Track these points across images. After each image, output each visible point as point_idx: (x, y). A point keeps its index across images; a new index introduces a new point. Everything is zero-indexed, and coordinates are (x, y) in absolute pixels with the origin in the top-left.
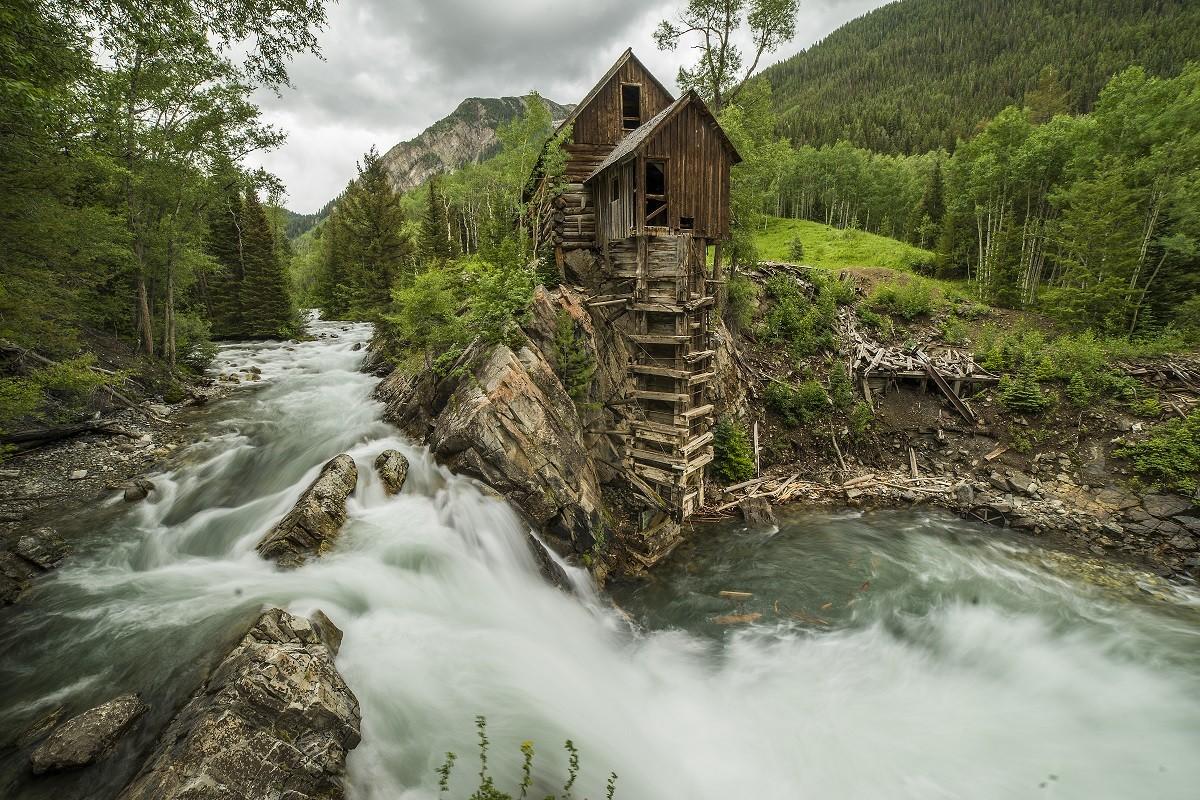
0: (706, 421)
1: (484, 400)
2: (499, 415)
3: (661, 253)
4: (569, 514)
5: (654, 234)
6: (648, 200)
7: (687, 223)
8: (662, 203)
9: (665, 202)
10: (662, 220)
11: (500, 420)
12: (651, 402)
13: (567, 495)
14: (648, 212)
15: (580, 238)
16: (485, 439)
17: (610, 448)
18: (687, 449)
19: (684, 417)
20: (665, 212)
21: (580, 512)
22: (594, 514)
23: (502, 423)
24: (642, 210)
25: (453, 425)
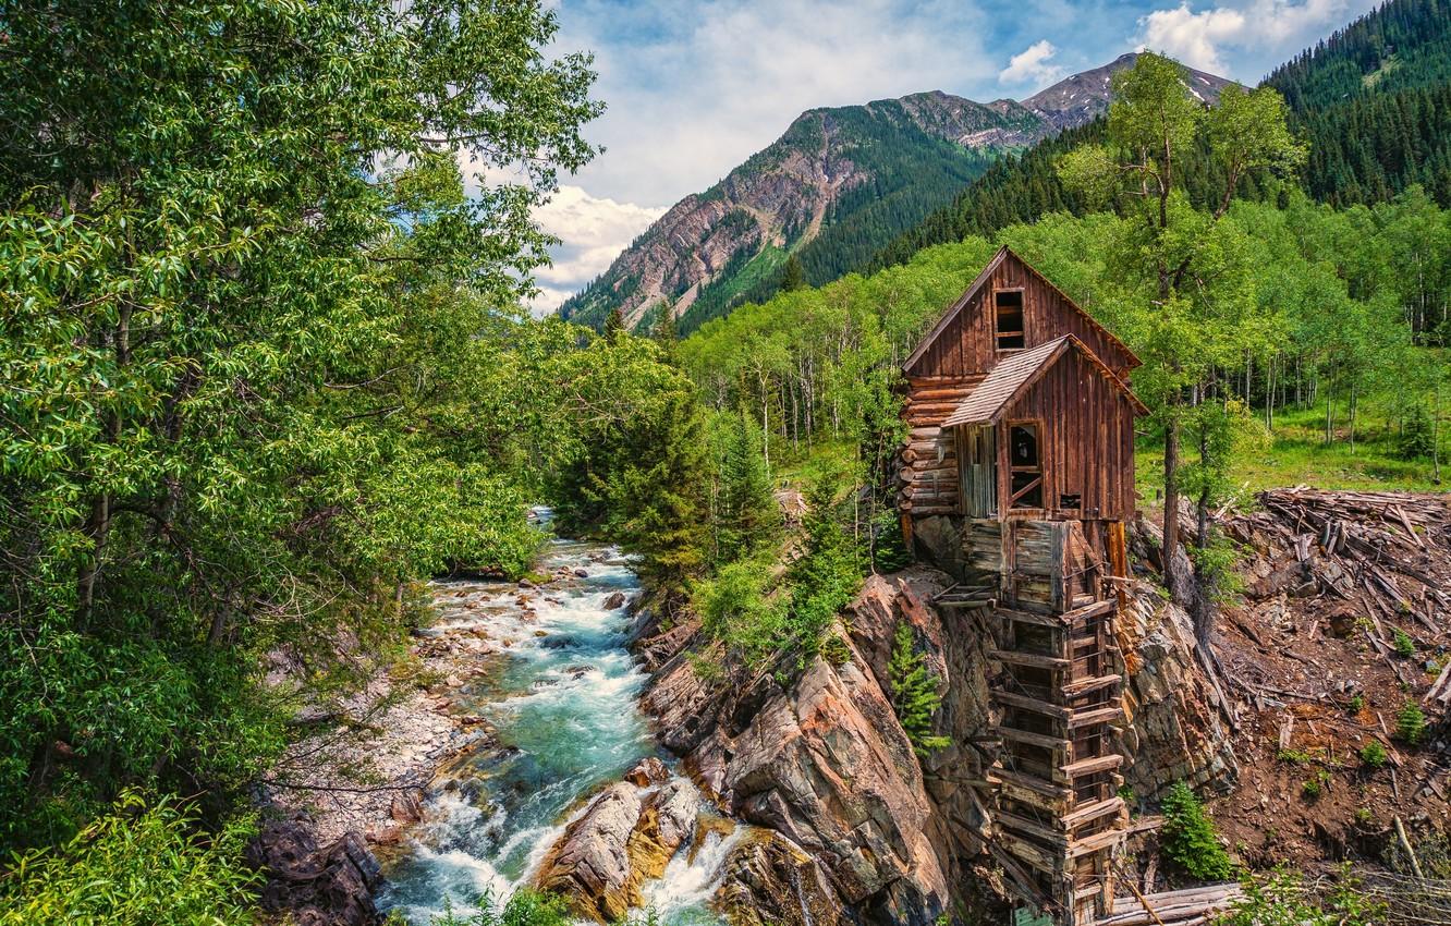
0: (1111, 780)
1: (793, 729)
2: (811, 751)
3: (1032, 543)
4: (898, 892)
5: (1022, 518)
6: (1014, 474)
7: (1069, 501)
8: (1034, 476)
9: (1039, 475)
10: (1034, 499)
11: (812, 758)
12: (1023, 745)
13: (893, 864)
14: (1015, 489)
15: (936, 502)
16: (792, 779)
17: (974, 805)
18: (1071, 819)
19: (1064, 772)
20: (1038, 489)
21: (913, 892)
22: (933, 897)
23: (814, 761)
24: (1003, 489)
25: (755, 757)
